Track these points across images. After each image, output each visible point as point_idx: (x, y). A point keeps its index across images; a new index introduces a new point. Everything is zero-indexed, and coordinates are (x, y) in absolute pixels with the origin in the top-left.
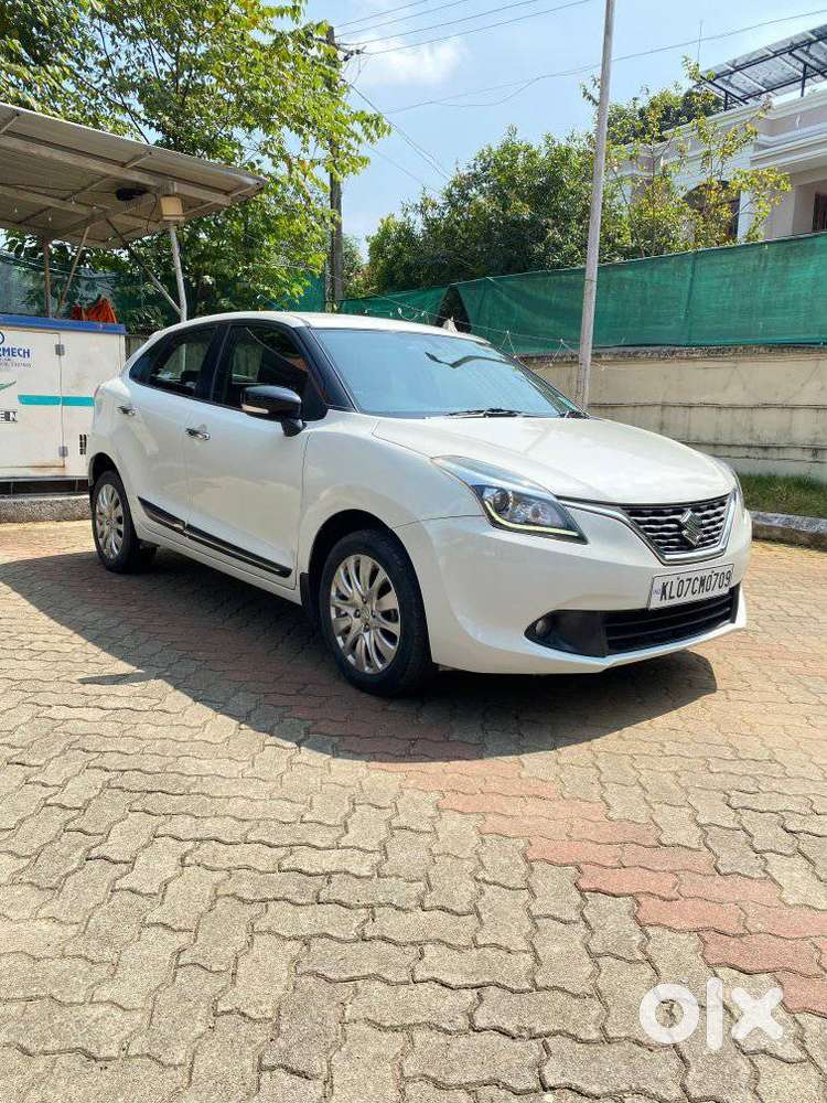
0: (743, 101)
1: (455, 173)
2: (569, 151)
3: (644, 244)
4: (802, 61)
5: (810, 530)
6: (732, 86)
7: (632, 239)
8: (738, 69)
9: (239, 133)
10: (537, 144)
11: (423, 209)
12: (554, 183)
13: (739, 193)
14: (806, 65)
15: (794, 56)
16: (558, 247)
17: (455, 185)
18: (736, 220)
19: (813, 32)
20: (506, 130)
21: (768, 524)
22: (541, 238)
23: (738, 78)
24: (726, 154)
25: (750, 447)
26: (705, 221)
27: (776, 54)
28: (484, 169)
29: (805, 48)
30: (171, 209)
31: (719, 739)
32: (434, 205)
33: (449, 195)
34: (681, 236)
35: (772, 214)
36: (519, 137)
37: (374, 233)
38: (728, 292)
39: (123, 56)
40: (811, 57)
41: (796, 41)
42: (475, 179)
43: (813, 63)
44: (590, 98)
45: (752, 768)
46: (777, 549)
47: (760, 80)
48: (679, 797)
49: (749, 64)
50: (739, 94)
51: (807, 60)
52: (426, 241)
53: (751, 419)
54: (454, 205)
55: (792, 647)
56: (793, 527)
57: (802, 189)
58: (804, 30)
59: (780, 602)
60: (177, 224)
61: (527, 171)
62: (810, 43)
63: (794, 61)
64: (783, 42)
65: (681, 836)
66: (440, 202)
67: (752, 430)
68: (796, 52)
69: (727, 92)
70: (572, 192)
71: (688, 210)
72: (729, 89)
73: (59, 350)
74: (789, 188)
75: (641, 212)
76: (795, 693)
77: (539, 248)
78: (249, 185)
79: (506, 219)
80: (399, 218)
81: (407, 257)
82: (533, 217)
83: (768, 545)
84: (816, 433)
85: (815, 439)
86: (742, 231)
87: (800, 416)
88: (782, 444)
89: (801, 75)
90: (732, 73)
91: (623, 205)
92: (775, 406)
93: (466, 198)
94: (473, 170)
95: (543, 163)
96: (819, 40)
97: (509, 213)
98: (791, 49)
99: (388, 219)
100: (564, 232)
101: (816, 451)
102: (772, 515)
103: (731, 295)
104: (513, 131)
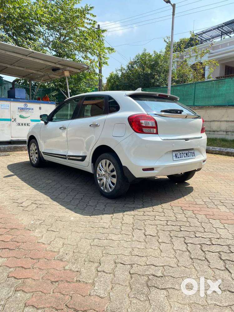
0: (206, 41)
1: (130, 61)
2: (160, 55)
3: (181, 79)
4: (221, 31)
5: (226, 151)
6: (203, 37)
7: (178, 78)
8: (204, 33)
9: (77, 52)
10: (152, 53)
11: (121, 70)
12: (156, 63)
13: (205, 66)
14: (222, 32)
15: (219, 30)
16: (158, 80)
17: (130, 64)
18: (204, 73)
19: (224, 23)
20: (143, 50)
21: (215, 150)
22: (153, 78)
23: (204, 35)
24: (202, 56)
25: (210, 131)
26: (197, 73)
27: (214, 29)
28: (138, 60)
29: (222, 28)
30: (67, 74)
31: (207, 189)
32: (124, 69)
33: (128, 67)
34: (190, 77)
35: (214, 72)
36: (147, 51)
37: (108, 77)
38: (204, 93)
39: (47, 33)
40: (223, 30)
41: (219, 26)
42: (135, 62)
43: (224, 31)
44: (166, 42)
45: (214, 194)
46: (218, 156)
47: (210, 36)
48: (199, 198)
49: (207, 32)
50: (204, 39)
51: (222, 30)
52: (122, 79)
53: (210, 124)
54: (129, 69)
55: (222, 174)
56: (221, 150)
57: (222, 64)
58: (221, 23)
59: (219, 166)
60: (68, 77)
61: (149, 60)
62: (223, 26)
63: (219, 31)
64: (216, 26)
65: (201, 203)
66: (126, 69)
67: (210, 127)
68: (219, 29)
69: (201, 39)
70: (161, 66)
71: (192, 70)
72: (201, 38)
73: (40, 108)
74: (218, 65)
75: (180, 71)
76: (222, 182)
77: (153, 81)
78: (85, 68)
79: (144, 73)
80: (115, 73)
81: (117, 83)
82: (151, 73)
83: (215, 155)
84: (227, 128)
85: (227, 129)
86: (206, 76)
87: (222, 123)
88: (218, 130)
89: (221, 34)
90: (202, 34)
91: (175, 69)
92: (216, 121)
93: (132, 67)
94: (135, 60)
95: (153, 58)
96: (225, 25)
97: (145, 72)
98: (218, 28)
99: (112, 73)
100: (159, 76)
101: (227, 132)
102: (216, 148)
103: (205, 93)
104: (145, 50)
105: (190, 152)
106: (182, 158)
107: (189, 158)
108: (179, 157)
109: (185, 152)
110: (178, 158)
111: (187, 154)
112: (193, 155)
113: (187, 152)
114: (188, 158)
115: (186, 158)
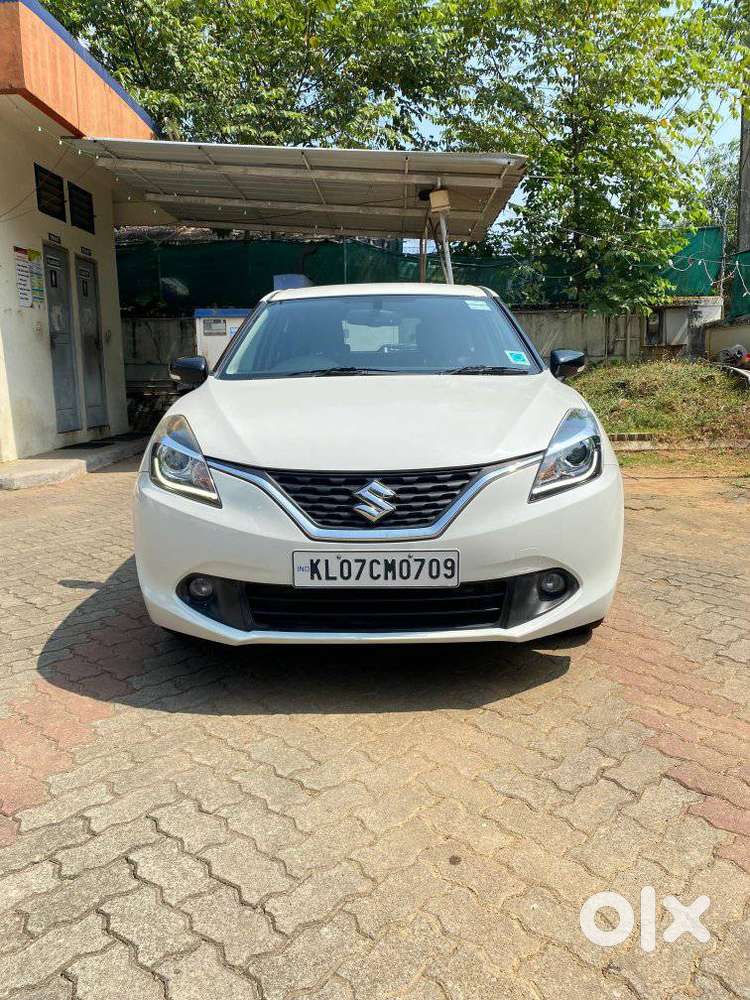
30: (440, 201)
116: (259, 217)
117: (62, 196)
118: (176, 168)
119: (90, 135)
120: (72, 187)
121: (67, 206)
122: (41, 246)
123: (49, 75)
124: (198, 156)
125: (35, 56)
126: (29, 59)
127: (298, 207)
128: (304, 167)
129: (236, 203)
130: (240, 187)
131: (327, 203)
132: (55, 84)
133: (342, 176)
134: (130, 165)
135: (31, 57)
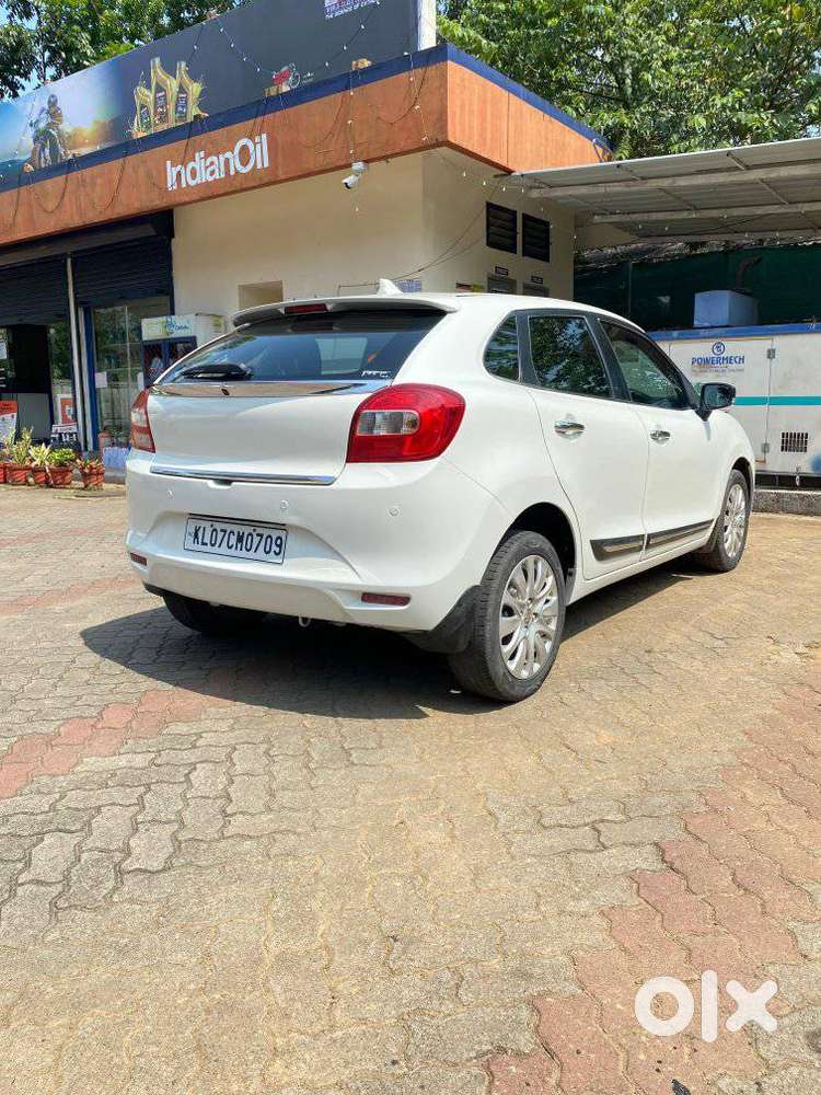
73: (771, 354)
105: (261, 535)
106: (216, 549)
107: (251, 554)
108: (207, 540)
109: (236, 528)
110: (204, 544)
111: (240, 539)
112: (274, 548)
113: (247, 530)
114: (244, 553)
115: (232, 552)
116: (722, 226)
117: (514, 229)
118: (601, 189)
119: (520, 169)
120: (525, 217)
121: (519, 237)
122: (486, 279)
123: (476, 123)
124: (621, 174)
125: (462, 107)
126: (454, 113)
127: (760, 211)
128: (737, 169)
129: (685, 215)
130: (684, 198)
131: (790, 203)
132: (483, 130)
133: (784, 172)
134: (559, 192)
135: (458, 110)
